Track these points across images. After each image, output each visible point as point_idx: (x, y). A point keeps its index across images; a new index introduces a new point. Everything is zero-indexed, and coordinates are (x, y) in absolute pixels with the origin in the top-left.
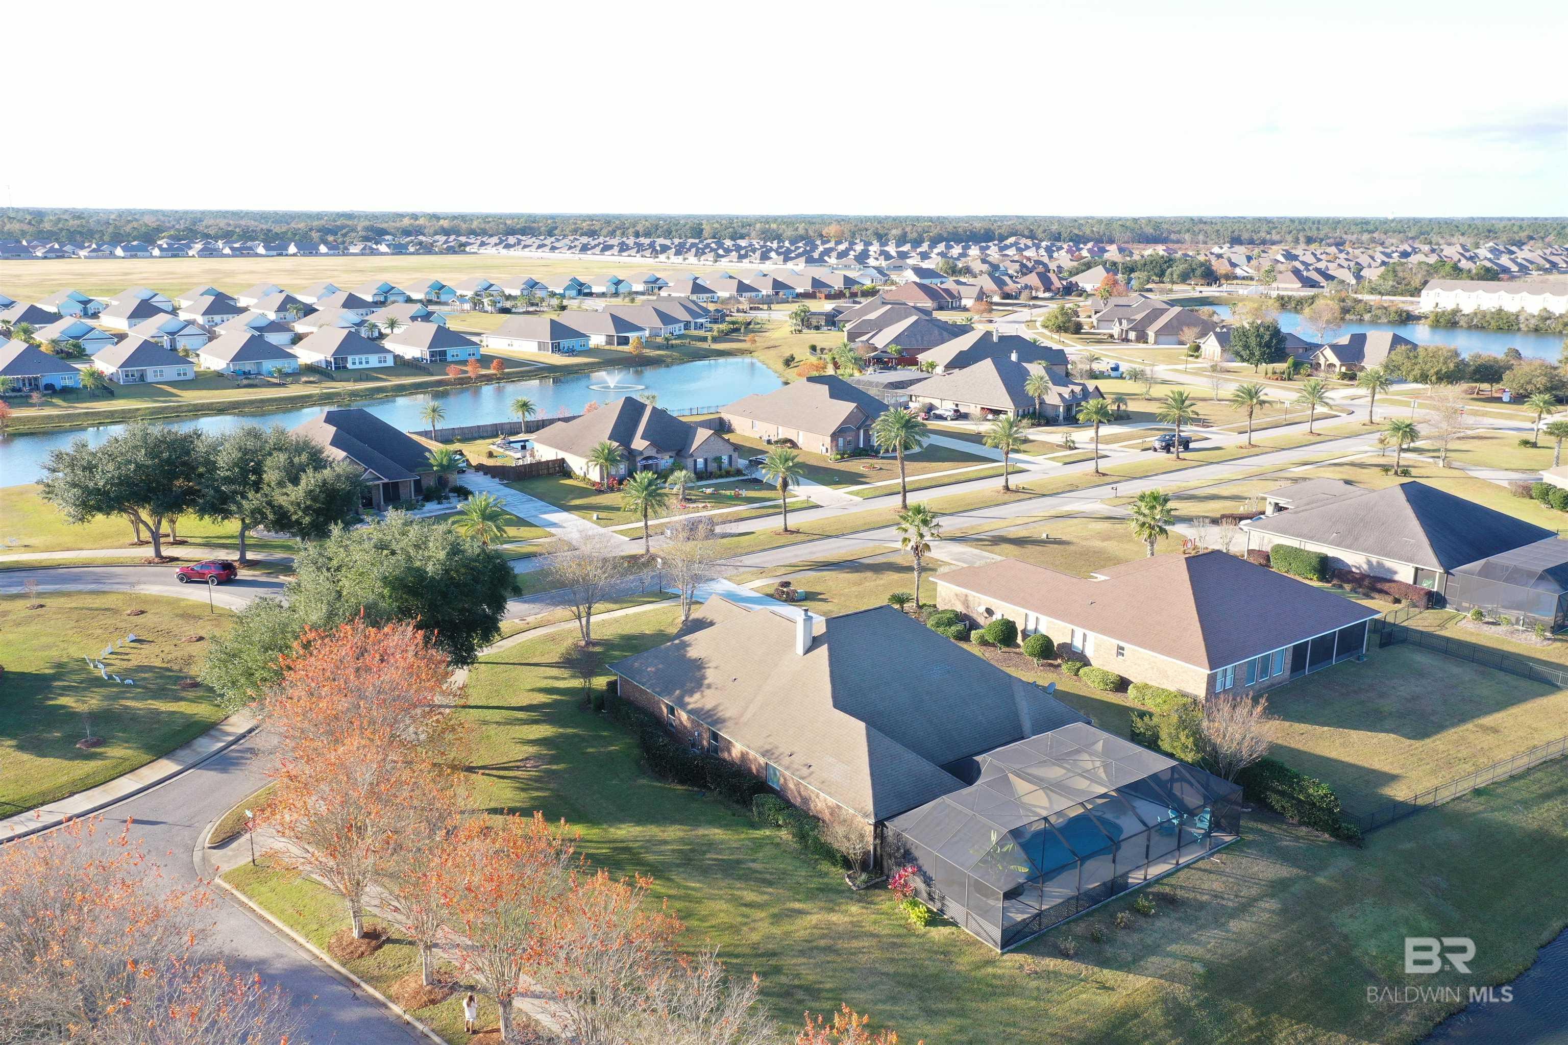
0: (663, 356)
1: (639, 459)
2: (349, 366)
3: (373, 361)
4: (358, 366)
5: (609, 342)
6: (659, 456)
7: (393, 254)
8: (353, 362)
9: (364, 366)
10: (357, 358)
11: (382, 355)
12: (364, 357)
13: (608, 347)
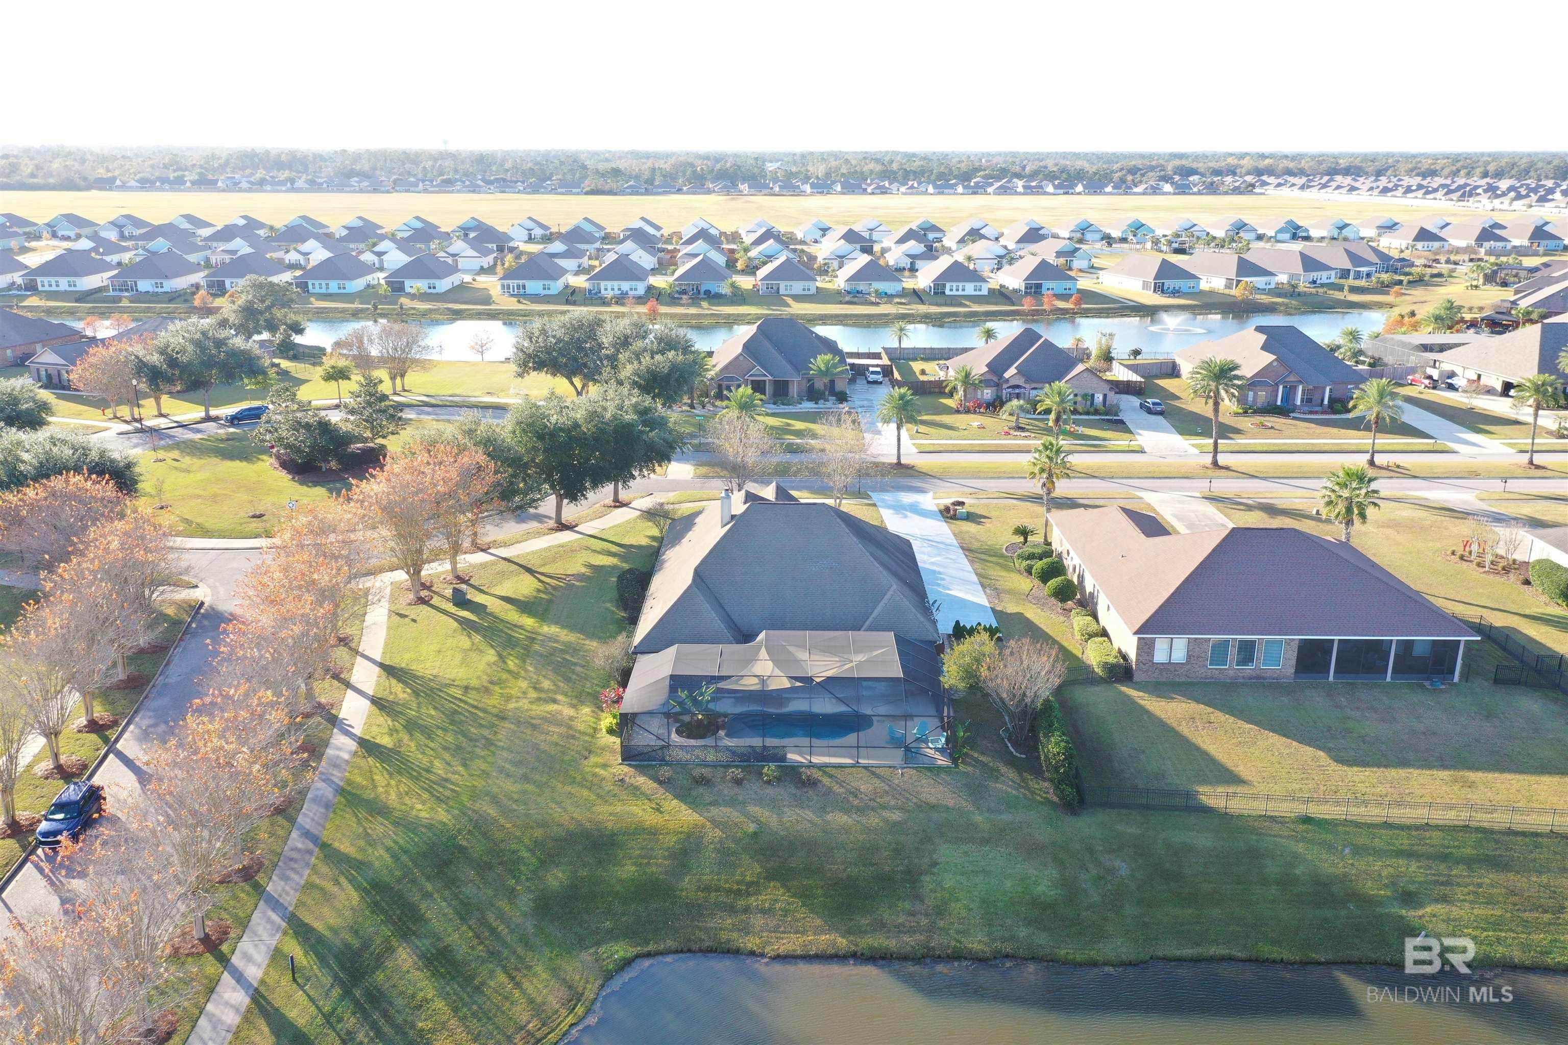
0: (1277, 304)
1: (1005, 386)
2: (948, 292)
3: (969, 289)
4: (954, 293)
5: (1228, 286)
6: (1027, 386)
7: (1175, 194)
8: (951, 289)
9: (960, 293)
10: (954, 285)
11: (978, 284)
12: (961, 285)
13: (1227, 291)
